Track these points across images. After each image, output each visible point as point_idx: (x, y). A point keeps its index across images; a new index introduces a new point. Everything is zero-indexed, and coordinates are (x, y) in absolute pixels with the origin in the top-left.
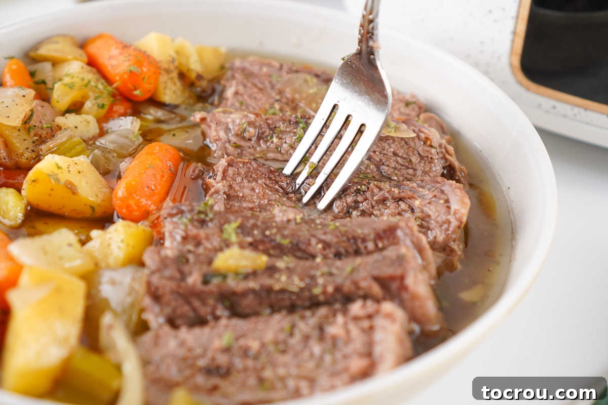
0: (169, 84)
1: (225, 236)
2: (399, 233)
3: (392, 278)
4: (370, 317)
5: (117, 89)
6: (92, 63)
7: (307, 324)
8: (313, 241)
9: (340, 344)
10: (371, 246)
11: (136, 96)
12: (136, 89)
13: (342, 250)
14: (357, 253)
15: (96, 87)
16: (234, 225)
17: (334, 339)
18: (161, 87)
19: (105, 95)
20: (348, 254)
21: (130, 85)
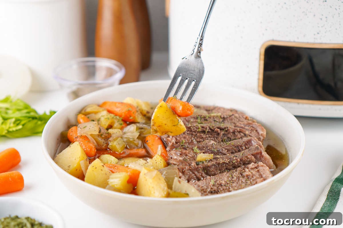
0: (139, 116)
1: (195, 151)
2: (253, 142)
3: (257, 154)
4: (256, 168)
5: (123, 118)
6: (109, 112)
7: (236, 173)
8: (224, 149)
9: (250, 177)
10: (244, 148)
11: (131, 119)
12: (130, 117)
13: (234, 151)
14: (239, 151)
15: (116, 118)
16: (196, 148)
17: (247, 176)
18: (136, 117)
19: (120, 121)
20: (236, 152)
21: (128, 116)
